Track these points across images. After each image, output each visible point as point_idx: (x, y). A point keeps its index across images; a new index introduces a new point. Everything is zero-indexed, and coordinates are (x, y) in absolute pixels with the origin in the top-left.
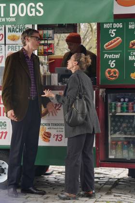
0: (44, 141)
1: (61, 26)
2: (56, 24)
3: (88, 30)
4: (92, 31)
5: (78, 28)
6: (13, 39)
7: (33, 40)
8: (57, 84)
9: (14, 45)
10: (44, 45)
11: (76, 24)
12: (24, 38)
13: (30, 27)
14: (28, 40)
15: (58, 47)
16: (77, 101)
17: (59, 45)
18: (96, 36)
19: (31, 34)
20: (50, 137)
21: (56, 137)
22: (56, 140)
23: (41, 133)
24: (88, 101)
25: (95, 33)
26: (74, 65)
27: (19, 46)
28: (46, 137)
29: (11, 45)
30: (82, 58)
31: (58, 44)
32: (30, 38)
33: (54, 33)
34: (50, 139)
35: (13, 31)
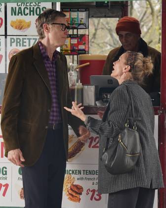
0: (71, 200)
1: (100, 5)
2: (93, 2)
3: (146, 12)
4: (152, 13)
5: (129, 8)
6: (20, 26)
7: (56, 29)
8: (93, 104)
9: (21, 38)
10: (72, 37)
11: (127, 2)
12: (41, 26)
13: (49, 6)
14: (47, 28)
15: (95, 41)
16: (126, 131)
17: (97, 36)
18: (160, 22)
19: (53, 19)
20: (80, 194)
21: (91, 193)
22: (91, 199)
23: (66, 187)
24: (143, 132)
25: (157, 17)
26: (124, 71)
27: (29, 39)
28: (74, 194)
29: (15, 37)
30: (139, 61)
31: (95, 34)
32: (50, 26)
33: (89, 16)
34: (81, 197)
35: (20, 13)
